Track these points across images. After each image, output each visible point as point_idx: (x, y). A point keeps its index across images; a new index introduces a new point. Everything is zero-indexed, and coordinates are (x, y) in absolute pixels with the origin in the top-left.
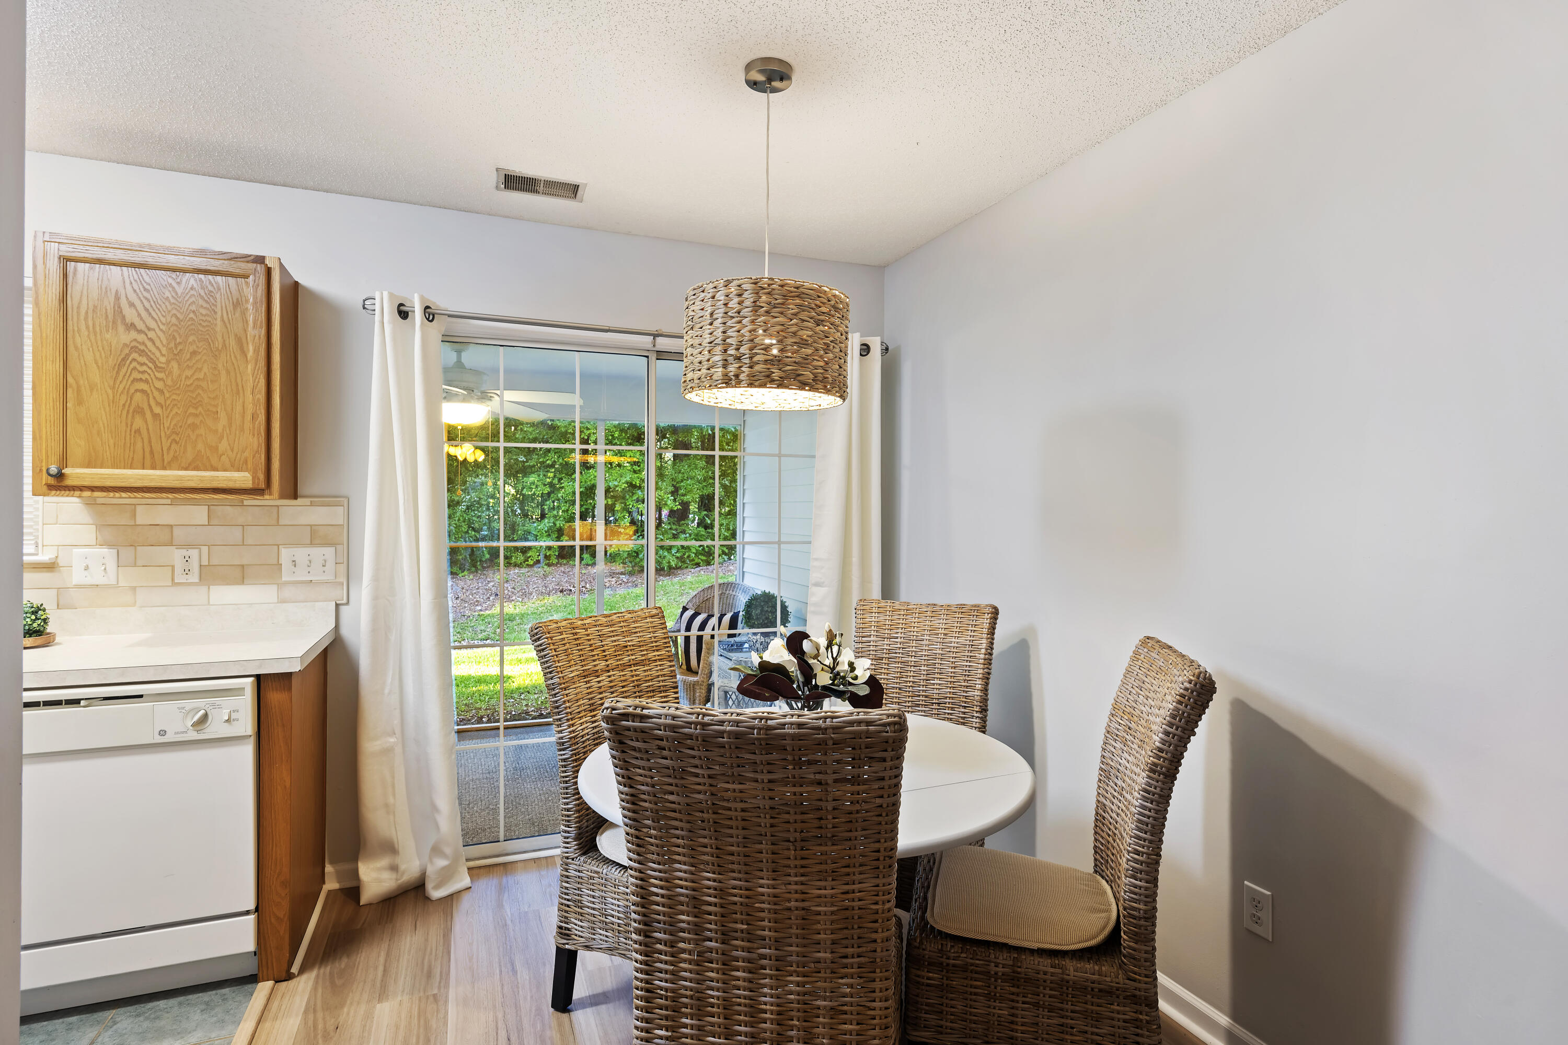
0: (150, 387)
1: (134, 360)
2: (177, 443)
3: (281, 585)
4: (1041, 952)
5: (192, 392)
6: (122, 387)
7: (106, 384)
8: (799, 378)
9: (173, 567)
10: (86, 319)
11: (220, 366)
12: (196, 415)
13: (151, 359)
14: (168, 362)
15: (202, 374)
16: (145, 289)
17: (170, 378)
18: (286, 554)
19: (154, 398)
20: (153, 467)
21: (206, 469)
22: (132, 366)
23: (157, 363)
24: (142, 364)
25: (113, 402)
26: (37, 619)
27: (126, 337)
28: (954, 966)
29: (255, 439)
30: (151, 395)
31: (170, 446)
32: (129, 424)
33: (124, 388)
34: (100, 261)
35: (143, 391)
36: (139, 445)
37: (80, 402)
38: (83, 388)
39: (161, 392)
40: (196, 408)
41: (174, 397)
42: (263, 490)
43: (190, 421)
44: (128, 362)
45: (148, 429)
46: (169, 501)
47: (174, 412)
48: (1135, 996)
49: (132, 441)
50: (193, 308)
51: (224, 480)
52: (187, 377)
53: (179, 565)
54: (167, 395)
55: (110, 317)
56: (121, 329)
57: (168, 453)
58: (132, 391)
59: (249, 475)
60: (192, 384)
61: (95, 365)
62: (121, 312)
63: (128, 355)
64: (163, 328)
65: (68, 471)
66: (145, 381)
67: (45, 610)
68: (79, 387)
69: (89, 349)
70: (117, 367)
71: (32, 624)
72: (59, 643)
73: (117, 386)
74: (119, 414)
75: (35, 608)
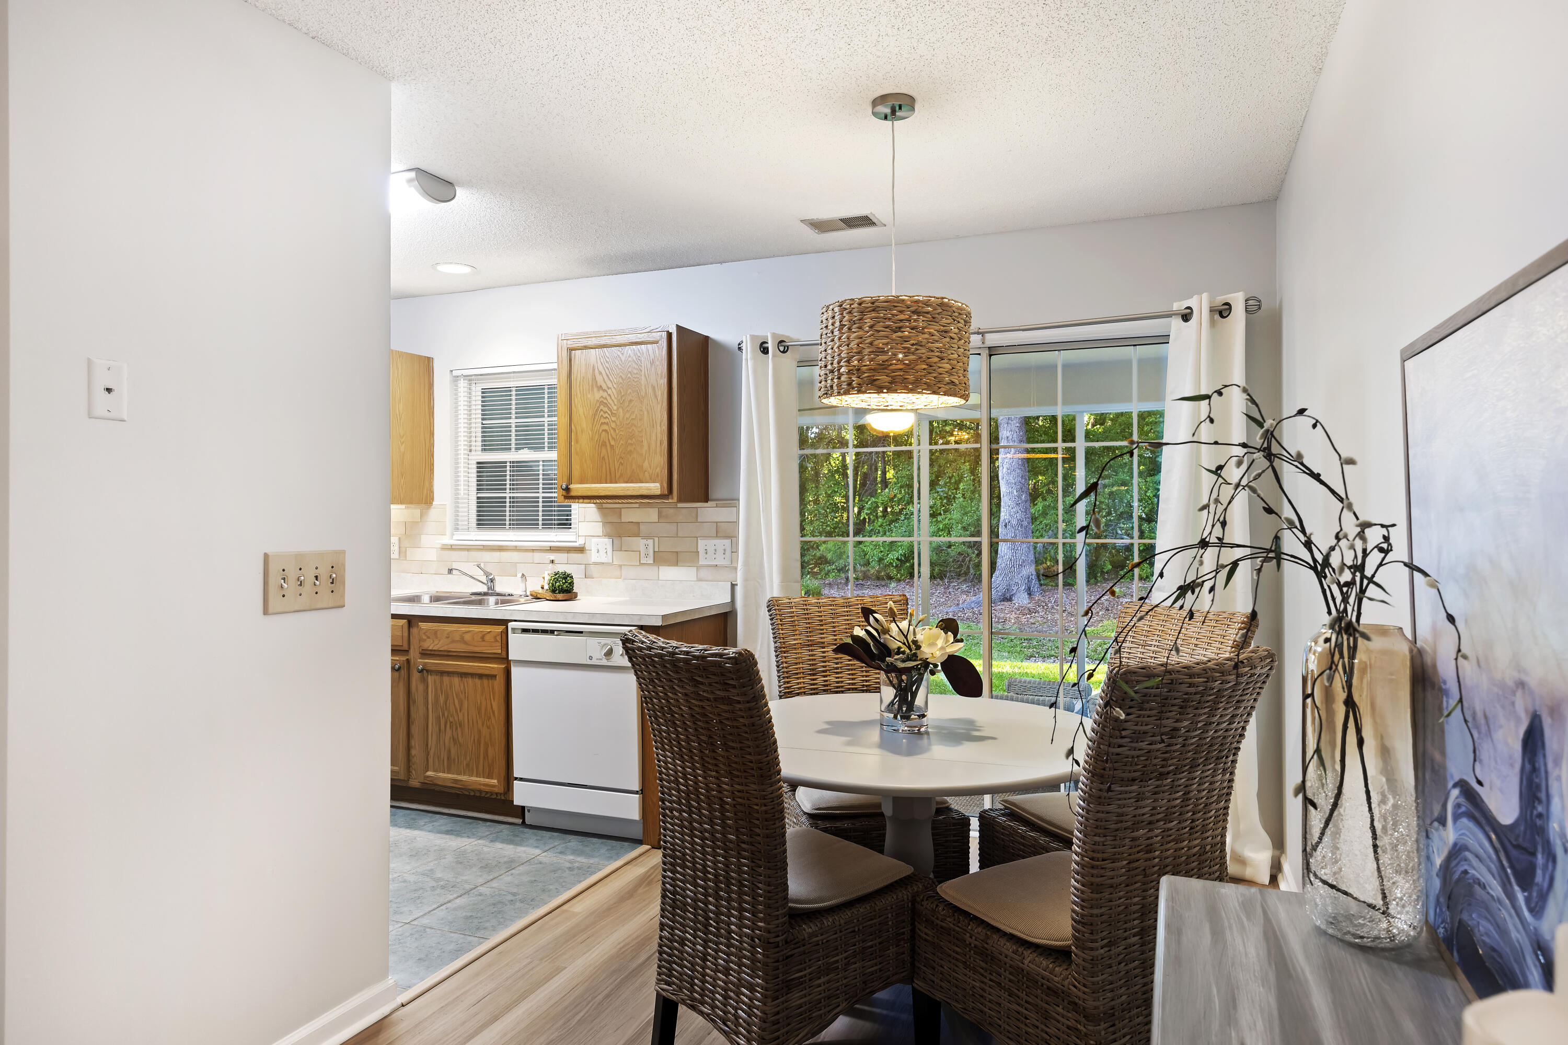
0: (609, 427)
1: (601, 410)
2: (622, 465)
3: (699, 568)
4: (1012, 937)
5: (629, 428)
8: (875, 383)
9: (640, 552)
10: (579, 386)
11: (644, 409)
12: (631, 444)
13: (610, 408)
14: (618, 409)
15: (634, 415)
16: (607, 362)
17: (618, 420)
18: (702, 544)
19: (611, 435)
20: (611, 483)
21: (636, 482)
22: (600, 415)
23: (612, 410)
24: (605, 412)
25: (592, 440)
26: (566, 582)
27: (598, 395)
28: (942, 927)
29: (662, 459)
30: (609, 434)
31: (619, 467)
32: (599, 453)
33: (597, 430)
34: (586, 348)
35: (606, 431)
36: (604, 467)
37: (577, 442)
38: (578, 432)
39: (614, 430)
40: (632, 440)
41: (621, 433)
42: (668, 496)
43: (628, 449)
44: (599, 412)
45: (608, 456)
46: (637, 505)
47: (620, 443)
48: (1076, 1004)
49: (601, 465)
50: (630, 370)
51: (645, 489)
52: (627, 418)
53: (642, 549)
54: (617, 431)
55: (590, 383)
56: (595, 389)
57: (618, 472)
58: (600, 431)
59: (658, 485)
60: (629, 423)
61: (584, 416)
62: (595, 378)
63: (599, 407)
64: (615, 386)
65: (571, 486)
66: (607, 424)
67: (572, 577)
68: (576, 431)
69: (581, 406)
70: (593, 416)
71: (562, 586)
72: (580, 599)
73: (593, 429)
74: (594, 448)
75: (565, 577)
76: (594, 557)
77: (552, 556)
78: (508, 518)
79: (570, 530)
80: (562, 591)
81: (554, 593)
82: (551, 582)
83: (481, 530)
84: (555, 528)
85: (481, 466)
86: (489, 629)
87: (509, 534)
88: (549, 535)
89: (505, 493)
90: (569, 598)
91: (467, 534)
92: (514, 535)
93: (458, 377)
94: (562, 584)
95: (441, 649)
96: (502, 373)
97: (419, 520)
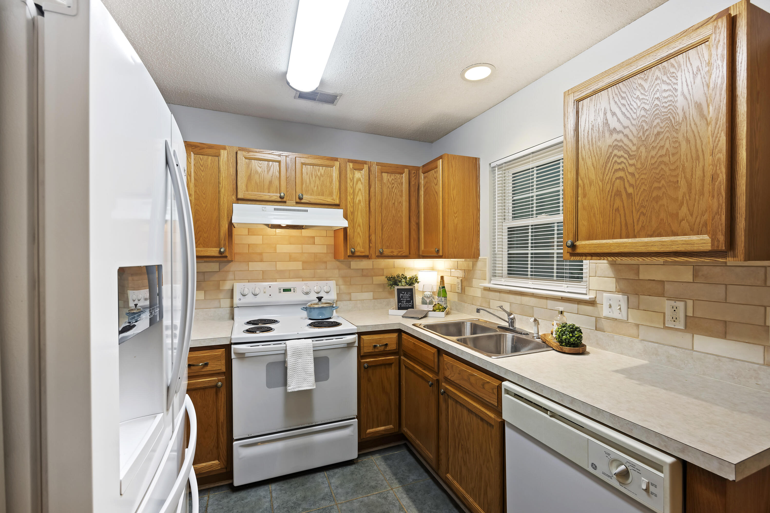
0: (625, 173)
1: (615, 155)
2: (644, 215)
5: (656, 168)
6: (607, 178)
7: (598, 179)
9: (664, 313)
10: (588, 137)
11: (681, 138)
12: (660, 188)
13: (626, 150)
14: (638, 148)
15: (665, 150)
16: (622, 98)
17: (639, 162)
19: (628, 181)
20: (628, 237)
21: (667, 235)
22: (613, 161)
23: (630, 152)
24: (619, 157)
25: (602, 191)
27: (610, 140)
29: (715, 200)
30: (626, 180)
31: (639, 218)
32: (612, 205)
33: (609, 179)
34: (595, 92)
35: (621, 178)
36: (618, 220)
37: (585, 196)
38: (586, 185)
39: (633, 175)
41: (643, 176)
42: (726, 252)
43: (654, 194)
44: (611, 158)
45: (624, 207)
47: (642, 189)
49: (614, 218)
51: (683, 244)
52: (652, 157)
53: (668, 312)
54: (637, 176)
55: (601, 129)
56: (607, 135)
57: (638, 224)
58: (614, 180)
59: (708, 238)
60: (656, 162)
61: (592, 168)
62: (607, 123)
63: (611, 153)
64: (634, 122)
65: (578, 243)
66: (623, 170)
67: (580, 331)
68: (584, 185)
69: (589, 157)
70: (604, 164)
71: (570, 339)
72: (588, 353)
73: (605, 178)
74: (606, 199)
75: (573, 329)
76: (606, 312)
77: (561, 306)
79: (582, 283)
80: (569, 344)
81: (560, 345)
82: (559, 331)
83: (509, 277)
84: (568, 280)
85: (511, 230)
86: (488, 379)
87: (529, 283)
88: (562, 286)
89: (528, 250)
90: (576, 352)
91: (501, 281)
92: (532, 283)
93: (495, 167)
94: (569, 337)
95: (455, 381)
96: (524, 156)
97: (472, 269)
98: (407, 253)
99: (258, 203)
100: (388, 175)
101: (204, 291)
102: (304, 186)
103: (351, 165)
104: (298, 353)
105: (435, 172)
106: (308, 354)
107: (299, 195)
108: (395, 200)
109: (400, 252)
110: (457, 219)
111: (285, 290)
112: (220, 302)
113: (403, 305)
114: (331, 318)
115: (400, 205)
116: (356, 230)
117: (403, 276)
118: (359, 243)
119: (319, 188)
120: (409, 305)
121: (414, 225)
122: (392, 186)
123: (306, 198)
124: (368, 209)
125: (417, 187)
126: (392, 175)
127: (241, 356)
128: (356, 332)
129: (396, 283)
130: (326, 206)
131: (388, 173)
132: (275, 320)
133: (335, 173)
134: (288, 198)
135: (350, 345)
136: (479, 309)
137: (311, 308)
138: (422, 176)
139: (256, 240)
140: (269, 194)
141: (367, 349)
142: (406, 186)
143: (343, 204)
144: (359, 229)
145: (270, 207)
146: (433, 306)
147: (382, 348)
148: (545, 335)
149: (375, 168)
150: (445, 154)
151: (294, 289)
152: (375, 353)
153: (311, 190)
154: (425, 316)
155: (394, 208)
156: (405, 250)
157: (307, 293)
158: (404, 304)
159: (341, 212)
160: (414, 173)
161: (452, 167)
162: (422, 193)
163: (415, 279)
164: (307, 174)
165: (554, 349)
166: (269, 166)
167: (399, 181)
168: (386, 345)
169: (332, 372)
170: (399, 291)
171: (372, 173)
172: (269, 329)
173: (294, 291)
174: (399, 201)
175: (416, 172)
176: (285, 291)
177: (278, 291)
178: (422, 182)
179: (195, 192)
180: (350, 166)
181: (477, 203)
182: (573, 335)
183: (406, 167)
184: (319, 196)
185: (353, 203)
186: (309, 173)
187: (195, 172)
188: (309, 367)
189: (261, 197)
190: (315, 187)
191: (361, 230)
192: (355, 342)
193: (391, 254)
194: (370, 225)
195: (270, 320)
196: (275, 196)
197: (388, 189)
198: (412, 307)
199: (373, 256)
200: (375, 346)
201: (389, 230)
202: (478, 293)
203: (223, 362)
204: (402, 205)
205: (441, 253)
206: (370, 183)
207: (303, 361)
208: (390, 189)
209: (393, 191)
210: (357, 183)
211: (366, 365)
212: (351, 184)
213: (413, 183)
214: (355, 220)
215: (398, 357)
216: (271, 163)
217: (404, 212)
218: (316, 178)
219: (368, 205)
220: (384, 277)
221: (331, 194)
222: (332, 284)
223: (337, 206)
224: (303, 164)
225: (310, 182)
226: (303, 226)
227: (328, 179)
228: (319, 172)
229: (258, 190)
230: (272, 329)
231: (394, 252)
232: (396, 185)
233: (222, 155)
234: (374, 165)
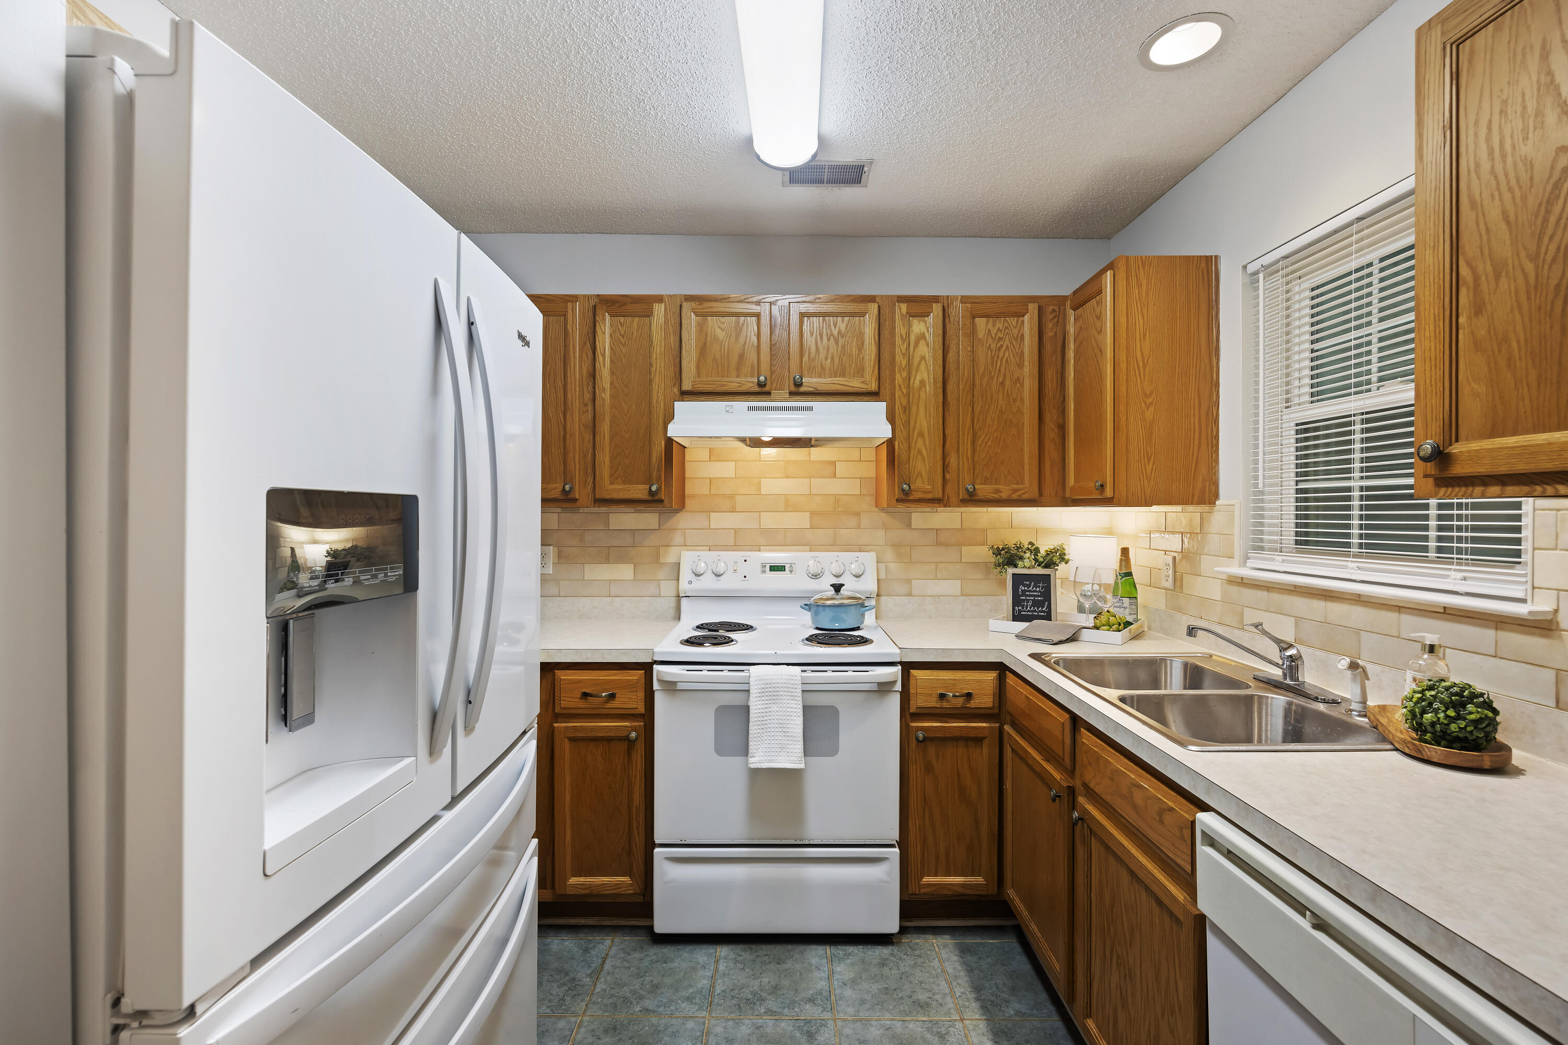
6: (1553, 247)
7: (1523, 254)
10: (1489, 140)
25: (1536, 287)
33: (1558, 249)
37: (1478, 309)
38: (1483, 278)
55: (1531, 105)
61: (1504, 225)
62: (1552, 81)
65: (1456, 449)
67: (1487, 706)
68: (1476, 278)
69: (1493, 195)
70: (1543, 209)
71: (1448, 725)
72: (1518, 772)
73: (1543, 249)
74: (1548, 309)
75: (1464, 697)
77: (1434, 632)
78: (1433, 523)
79: (1518, 570)
80: (1445, 739)
81: (1421, 740)
82: (1414, 700)
83: (1298, 552)
84: (1468, 559)
85: (1305, 430)
86: (1172, 802)
87: (1347, 566)
88: (1447, 577)
89: (1350, 478)
90: (1469, 765)
91: (1273, 560)
92: (1359, 568)
93: (1256, 273)
94: (1445, 719)
95: (1104, 797)
96: (1336, 232)
97: (1199, 531)
98: (1034, 493)
99: (718, 398)
100: (988, 322)
101: (633, 565)
102: (805, 358)
103: (904, 307)
104: (772, 692)
105: (1098, 303)
106: (792, 696)
107: (794, 378)
108: (1004, 375)
109: (1016, 490)
110: (1152, 409)
111: (773, 568)
112: (659, 585)
113: (1024, 611)
114: (860, 629)
115: (1018, 385)
116: (913, 445)
117: (1030, 546)
118: (920, 473)
119: (836, 361)
120: (1041, 612)
121: (1052, 429)
122: (999, 345)
123: (810, 382)
124: (942, 397)
125: (1060, 344)
126: (997, 322)
127: (671, 687)
128: (899, 660)
129: (1013, 560)
130: (851, 398)
131: (987, 316)
132: (748, 626)
133: (869, 327)
134: (774, 385)
135: (884, 688)
136: (1193, 628)
137: (818, 606)
138: (1071, 315)
139: (723, 470)
140: (738, 380)
141: (925, 700)
142: (1032, 342)
143: (885, 391)
144: (920, 442)
145: (740, 406)
146: (1095, 617)
147: (960, 702)
148: (1383, 708)
149: (959, 310)
150: (1118, 257)
151: (791, 566)
152: (943, 711)
153: (820, 367)
154: (1073, 639)
155: (1003, 393)
156: (1029, 486)
157: (816, 576)
158: (1029, 609)
159: (880, 408)
160: (1054, 310)
161: (1139, 285)
162: (1071, 355)
163: (1060, 555)
164: (812, 334)
165: (1397, 749)
166: (739, 324)
167: (1015, 332)
168: (969, 696)
169: (846, 738)
170: (1018, 580)
171: (952, 319)
172: (729, 641)
173: (791, 571)
174: (1015, 377)
175: (1058, 310)
176: (774, 570)
177: (760, 569)
178: (1071, 330)
179: (612, 383)
180: (900, 309)
181: (1212, 367)
182: (1459, 714)
183: (1033, 299)
184: (835, 377)
185: (908, 387)
186: (815, 331)
187: (611, 348)
188: (792, 722)
189: (723, 386)
190: (826, 358)
191: (925, 444)
192: (895, 682)
193: (994, 495)
194: (947, 434)
195: (739, 624)
196: (750, 383)
197: (989, 352)
198: (1048, 617)
199: (954, 499)
200: (942, 696)
201: (990, 443)
202: (1215, 591)
203: (641, 694)
204: (1022, 385)
205: (1108, 493)
206: (947, 342)
207: (781, 709)
208: (994, 351)
209: (1001, 356)
210: (917, 345)
211: (920, 735)
212: (904, 348)
213: (1049, 334)
214: (912, 423)
215: (997, 725)
216: (742, 319)
217: (1027, 403)
218: (829, 340)
219: (940, 391)
220: (986, 548)
221: (860, 372)
222: (869, 559)
223: (873, 395)
224: (802, 315)
225: (817, 349)
226: (811, 439)
227: (855, 340)
228: (835, 327)
229: (718, 372)
230: (732, 641)
231: (1001, 492)
232: (1007, 342)
233: (656, 313)
234: (958, 303)
